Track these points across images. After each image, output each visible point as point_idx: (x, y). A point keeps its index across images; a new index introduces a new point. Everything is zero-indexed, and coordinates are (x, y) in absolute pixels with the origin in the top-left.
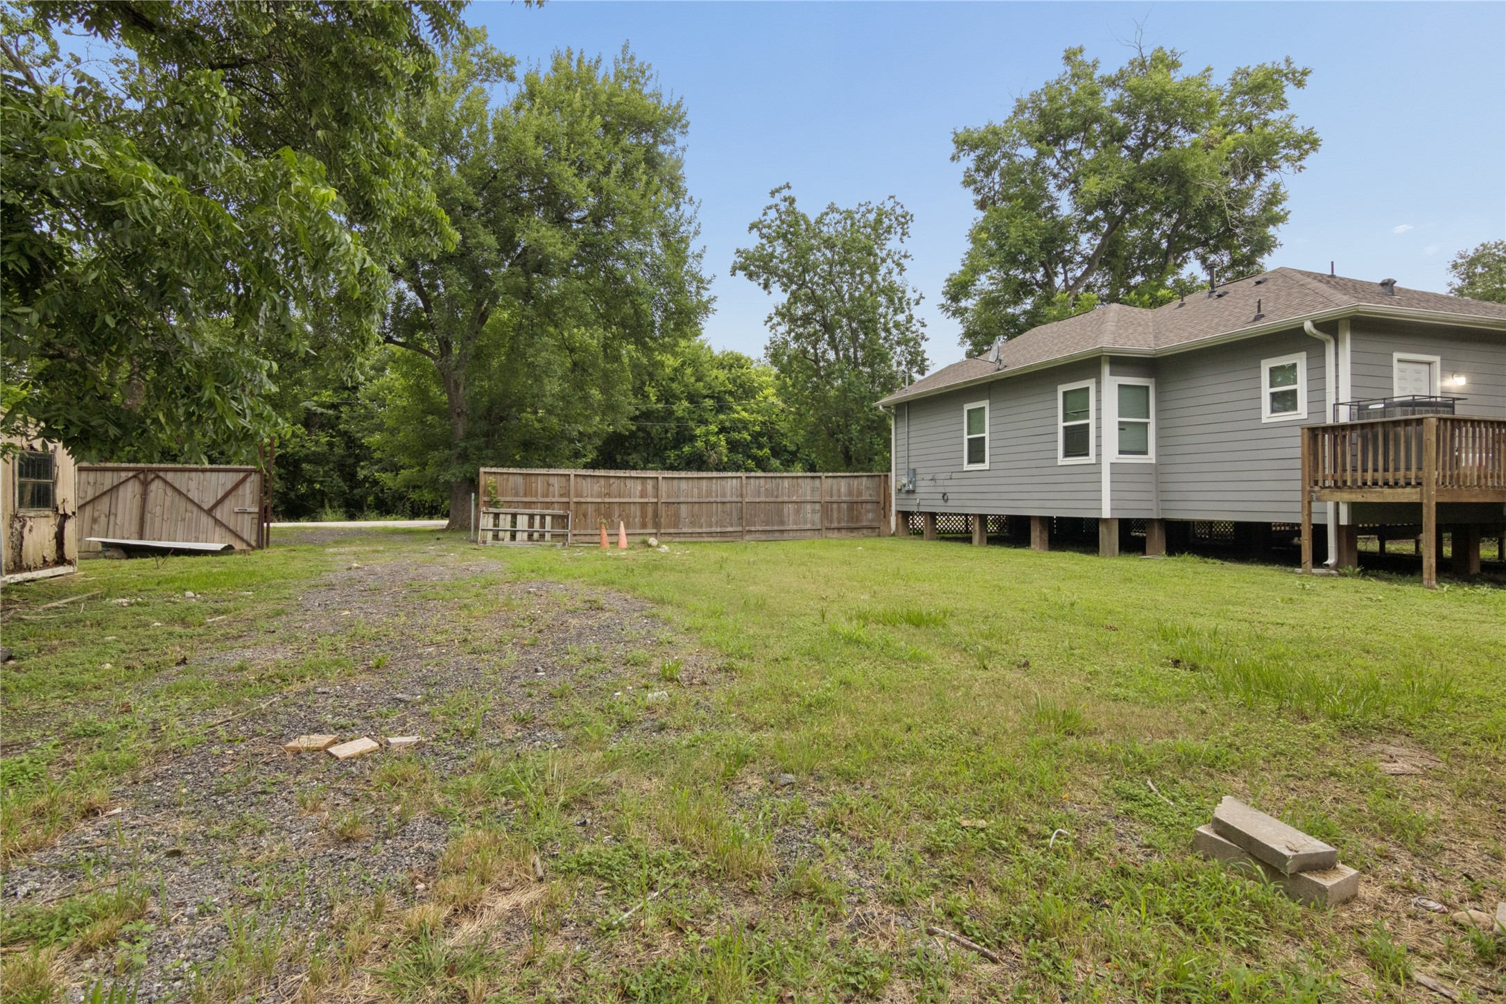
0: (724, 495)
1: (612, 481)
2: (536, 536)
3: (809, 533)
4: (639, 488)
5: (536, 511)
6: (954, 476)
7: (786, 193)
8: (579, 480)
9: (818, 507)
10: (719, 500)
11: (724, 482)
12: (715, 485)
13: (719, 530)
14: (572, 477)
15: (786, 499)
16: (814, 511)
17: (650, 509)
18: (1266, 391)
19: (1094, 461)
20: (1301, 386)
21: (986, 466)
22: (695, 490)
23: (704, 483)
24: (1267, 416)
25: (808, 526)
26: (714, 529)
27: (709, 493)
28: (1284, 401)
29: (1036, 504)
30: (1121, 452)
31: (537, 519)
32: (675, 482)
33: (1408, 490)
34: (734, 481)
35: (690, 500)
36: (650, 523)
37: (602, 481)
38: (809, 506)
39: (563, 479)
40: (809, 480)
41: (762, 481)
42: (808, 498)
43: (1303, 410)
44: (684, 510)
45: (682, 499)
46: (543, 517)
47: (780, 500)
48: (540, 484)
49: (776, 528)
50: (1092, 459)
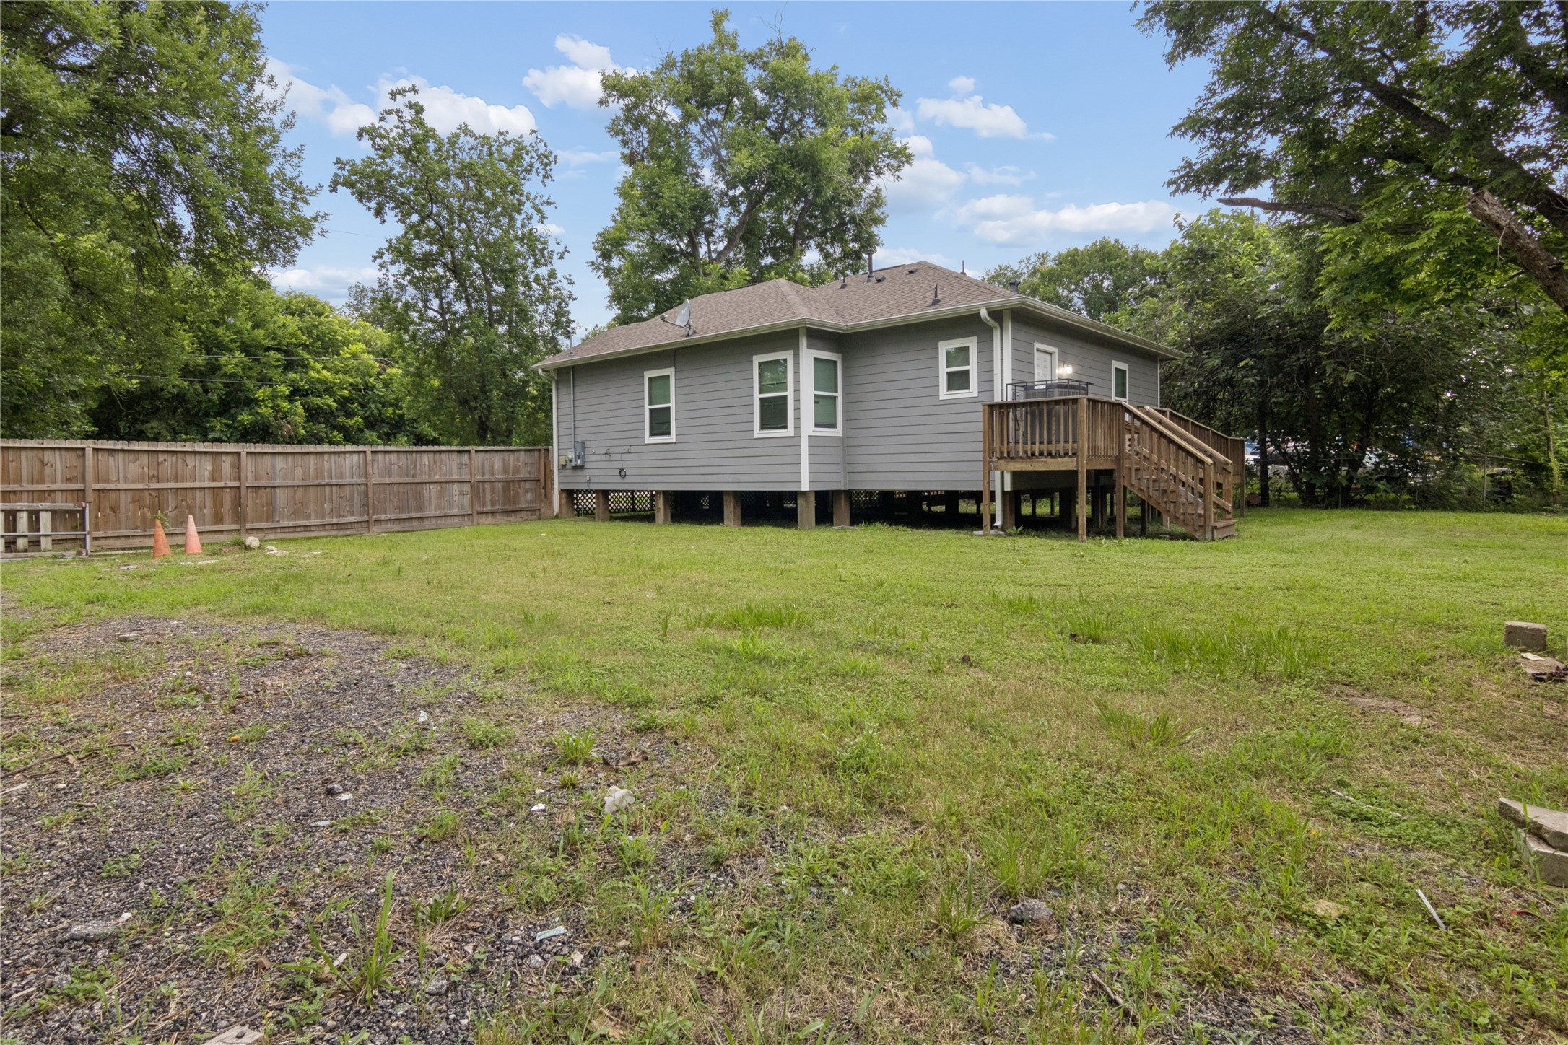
0: (341, 476)
1: (161, 457)
2: (21, 543)
3: (456, 520)
4: (209, 468)
5: (18, 506)
6: (633, 449)
7: (411, 97)
8: (101, 456)
9: (466, 487)
10: (334, 481)
11: (340, 459)
12: (326, 462)
13: (335, 521)
14: (89, 453)
15: (426, 478)
16: (461, 493)
17: (228, 498)
18: (943, 370)
19: (792, 434)
20: (973, 368)
21: (672, 438)
22: (299, 470)
23: (312, 459)
24: (944, 393)
25: (456, 511)
26: (327, 520)
27: (319, 473)
28: (958, 380)
29: (730, 478)
30: (817, 425)
31: (23, 519)
32: (268, 458)
33: (1066, 459)
34: (355, 457)
35: (290, 482)
36: (228, 515)
37: (144, 459)
38: (455, 487)
39: (72, 455)
40: (455, 456)
41: (394, 457)
42: (455, 477)
43: (974, 390)
44: (281, 496)
45: (278, 482)
46: (34, 516)
47: (418, 479)
48: (25, 463)
49: (414, 515)
50: (790, 431)
